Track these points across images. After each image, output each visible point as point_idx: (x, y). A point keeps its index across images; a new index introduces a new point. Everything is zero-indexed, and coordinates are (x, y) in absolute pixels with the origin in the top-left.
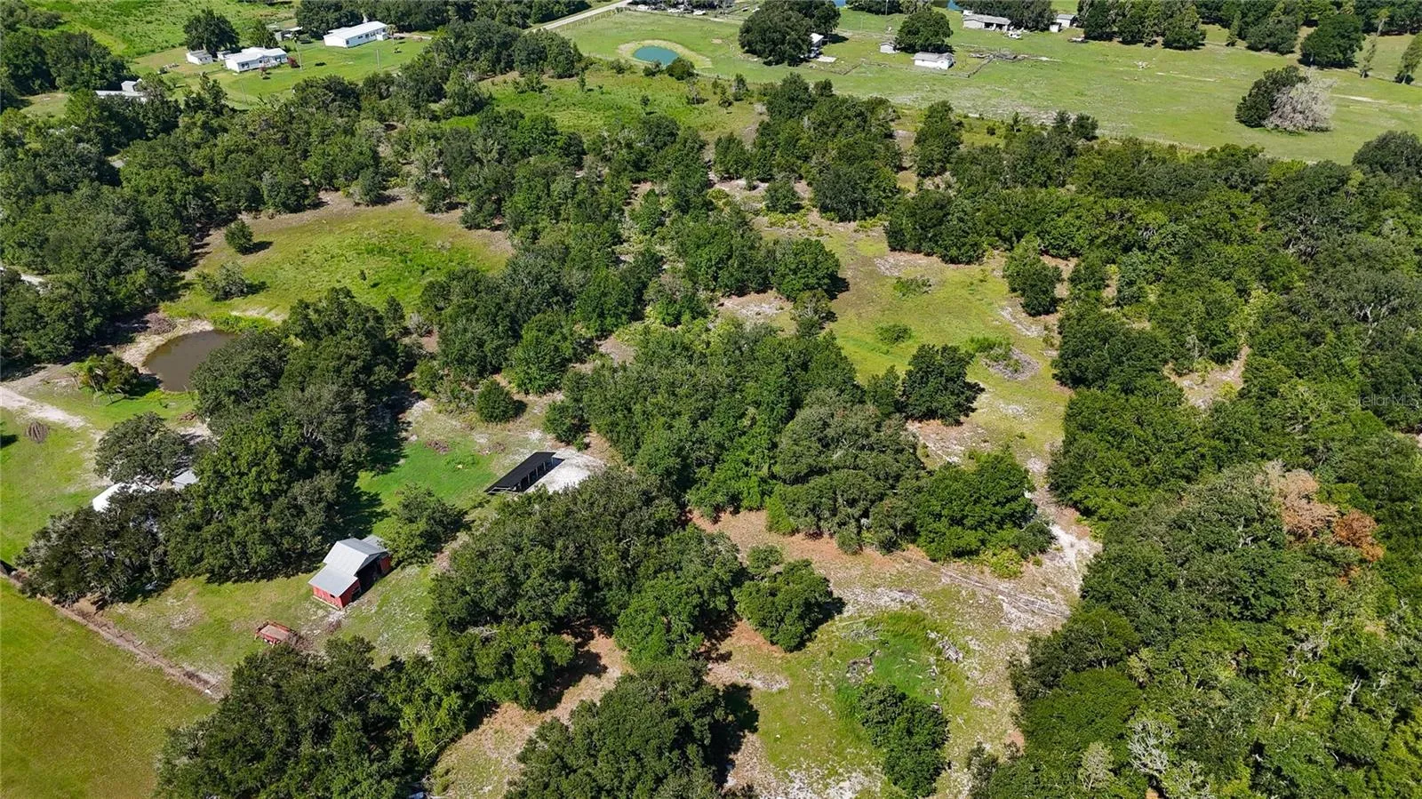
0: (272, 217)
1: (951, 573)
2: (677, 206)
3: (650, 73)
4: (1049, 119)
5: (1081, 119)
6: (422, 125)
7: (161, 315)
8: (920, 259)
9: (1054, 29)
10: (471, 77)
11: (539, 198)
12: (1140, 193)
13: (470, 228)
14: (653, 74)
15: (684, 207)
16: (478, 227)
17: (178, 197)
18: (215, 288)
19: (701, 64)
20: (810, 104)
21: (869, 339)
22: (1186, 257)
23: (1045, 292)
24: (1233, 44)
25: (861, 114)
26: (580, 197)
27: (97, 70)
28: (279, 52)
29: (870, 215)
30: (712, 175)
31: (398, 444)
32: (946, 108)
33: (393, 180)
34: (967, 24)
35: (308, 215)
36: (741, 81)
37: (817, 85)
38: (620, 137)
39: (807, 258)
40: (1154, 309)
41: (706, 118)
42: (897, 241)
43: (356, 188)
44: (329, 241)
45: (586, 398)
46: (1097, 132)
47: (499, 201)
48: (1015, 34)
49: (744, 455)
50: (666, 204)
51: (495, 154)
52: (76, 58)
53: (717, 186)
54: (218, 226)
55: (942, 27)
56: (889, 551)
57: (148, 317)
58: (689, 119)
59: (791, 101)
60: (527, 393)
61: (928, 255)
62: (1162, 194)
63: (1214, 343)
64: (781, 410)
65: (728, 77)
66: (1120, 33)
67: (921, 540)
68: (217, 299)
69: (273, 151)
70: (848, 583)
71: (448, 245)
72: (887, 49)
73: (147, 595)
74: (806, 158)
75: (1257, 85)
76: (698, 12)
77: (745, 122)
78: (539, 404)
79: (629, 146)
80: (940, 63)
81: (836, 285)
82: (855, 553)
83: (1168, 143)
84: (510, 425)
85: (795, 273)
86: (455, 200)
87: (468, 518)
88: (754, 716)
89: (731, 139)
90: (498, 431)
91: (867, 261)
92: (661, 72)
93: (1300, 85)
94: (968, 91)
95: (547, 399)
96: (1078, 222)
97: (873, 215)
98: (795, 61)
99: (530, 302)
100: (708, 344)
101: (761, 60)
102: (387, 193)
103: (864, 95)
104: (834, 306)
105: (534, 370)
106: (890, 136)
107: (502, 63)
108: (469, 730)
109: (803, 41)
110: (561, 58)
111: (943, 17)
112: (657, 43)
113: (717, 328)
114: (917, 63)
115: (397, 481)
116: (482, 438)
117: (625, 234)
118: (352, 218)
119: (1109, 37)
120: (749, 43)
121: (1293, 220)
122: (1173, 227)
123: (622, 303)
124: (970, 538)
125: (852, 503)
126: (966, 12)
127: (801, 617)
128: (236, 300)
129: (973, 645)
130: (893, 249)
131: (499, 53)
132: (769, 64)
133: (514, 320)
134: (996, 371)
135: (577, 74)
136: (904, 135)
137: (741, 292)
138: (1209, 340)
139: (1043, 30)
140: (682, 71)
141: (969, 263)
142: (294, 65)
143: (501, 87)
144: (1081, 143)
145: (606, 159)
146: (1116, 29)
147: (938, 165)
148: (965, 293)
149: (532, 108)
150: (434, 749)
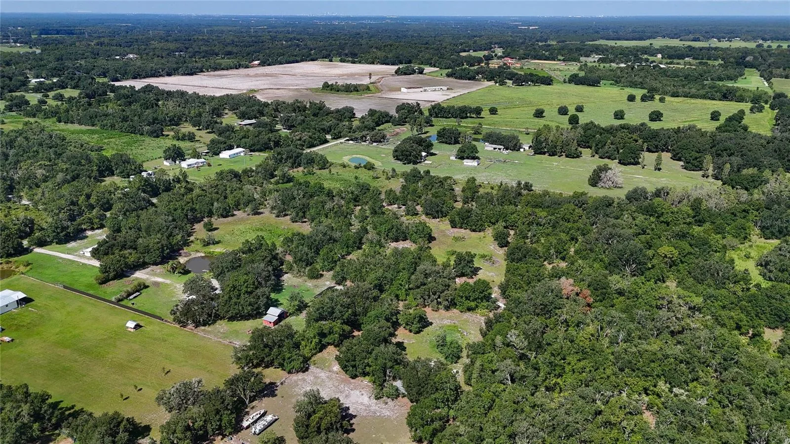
0: (216, 220)
1: (468, 315)
2: (372, 213)
3: (356, 168)
4: (514, 184)
5: (526, 183)
6: (271, 186)
7: (185, 251)
8: (463, 230)
9: (522, 150)
10: (286, 169)
11: (321, 211)
12: (541, 207)
13: (293, 222)
14: (358, 168)
15: (374, 213)
16: (296, 222)
17: (185, 211)
18: (204, 241)
19: (377, 164)
20: (421, 178)
21: (443, 255)
22: (554, 227)
23: (504, 239)
24: (594, 156)
25: (441, 182)
26: (335, 210)
27: (133, 167)
28: (202, 160)
29: (444, 216)
30: (384, 204)
31: (282, 286)
32: (474, 180)
33: (261, 206)
34: (486, 148)
35: (230, 219)
36: (394, 170)
37: (424, 172)
38: (349, 190)
39: (420, 228)
40: (543, 244)
41: (380, 184)
42: (454, 225)
43: (248, 209)
44: (241, 227)
45: (345, 270)
46: (533, 188)
47: (304, 213)
48: (505, 152)
49: (400, 282)
50: (368, 213)
51: (301, 196)
52: (124, 163)
53: (386, 207)
54: (197, 223)
55: (474, 149)
56: (447, 310)
57: (181, 252)
58: (374, 184)
59: (415, 176)
60: (323, 271)
61: (465, 229)
62: (548, 207)
63: (560, 253)
64: (412, 270)
65: (389, 169)
66: (548, 152)
67: (457, 307)
68: (204, 246)
69: (215, 196)
70: (434, 319)
71: (286, 228)
72: (453, 158)
73: (209, 325)
74: (420, 197)
75: (594, 171)
76: (375, 144)
77: (397, 185)
78: (328, 275)
79: (352, 193)
80: (474, 163)
81: (431, 239)
82: (436, 311)
83: (559, 192)
84: (319, 280)
85: (416, 233)
86: (287, 213)
87: (309, 305)
88: (406, 348)
89: (391, 190)
90: (315, 282)
91: (442, 231)
92: (361, 167)
93: (610, 171)
94: (484, 174)
95: (332, 273)
96: (518, 217)
97: (445, 216)
98: (415, 163)
99: (323, 242)
100: (386, 255)
101: (402, 163)
102: (259, 211)
103: (442, 175)
104: (430, 245)
105: (326, 263)
106: (453, 190)
107: (296, 164)
108: (319, 352)
109: (419, 155)
110: (321, 162)
111: (475, 146)
112: (358, 156)
113: (388, 252)
114: (465, 163)
115: (284, 296)
116: (310, 284)
117: (353, 223)
118: (248, 220)
119: (544, 153)
120: (397, 156)
121: (594, 216)
122: (550, 217)
123: (354, 242)
124: (473, 304)
125: (434, 294)
126: (486, 144)
127: (419, 322)
128: (211, 246)
129: (472, 332)
130: (452, 227)
131: (295, 160)
132: (405, 164)
133: (317, 249)
134: (487, 264)
135: (327, 168)
136: (458, 189)
137: (397, 241)
138: (558, 252)
139: (517, 151)
140: (370, 167)
141: (480, 231)
142: (209, 165)
143: (298, 173)
144: (524, 192)
145: (342, 198)
146: (546, 150)
147: (470, 199)
148: (478, 241)
149: (312, 180)
150: (310, 355)
